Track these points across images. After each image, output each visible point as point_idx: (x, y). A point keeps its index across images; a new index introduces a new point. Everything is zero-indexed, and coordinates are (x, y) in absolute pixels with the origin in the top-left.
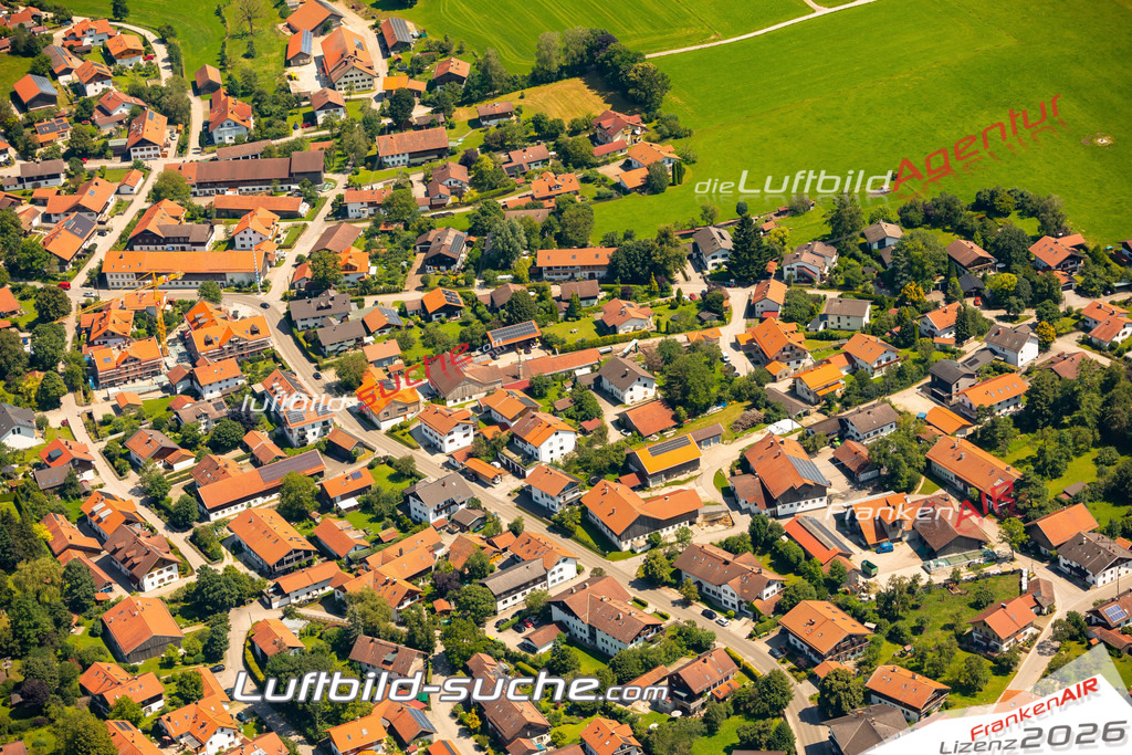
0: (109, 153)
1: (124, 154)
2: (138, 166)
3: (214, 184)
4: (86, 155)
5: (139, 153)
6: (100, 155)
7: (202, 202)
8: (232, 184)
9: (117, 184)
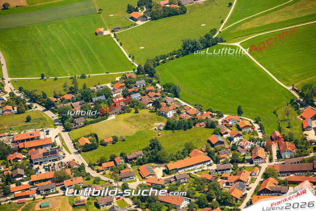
0: (246, 161)
1: (251, 162)
2: (257, 166)
3: (286, 172)
4: (238, 162)
5: (256, 161)
6: (242, 162)
7: (283, 178)
8: (293, 172)
9: (250, 172)
